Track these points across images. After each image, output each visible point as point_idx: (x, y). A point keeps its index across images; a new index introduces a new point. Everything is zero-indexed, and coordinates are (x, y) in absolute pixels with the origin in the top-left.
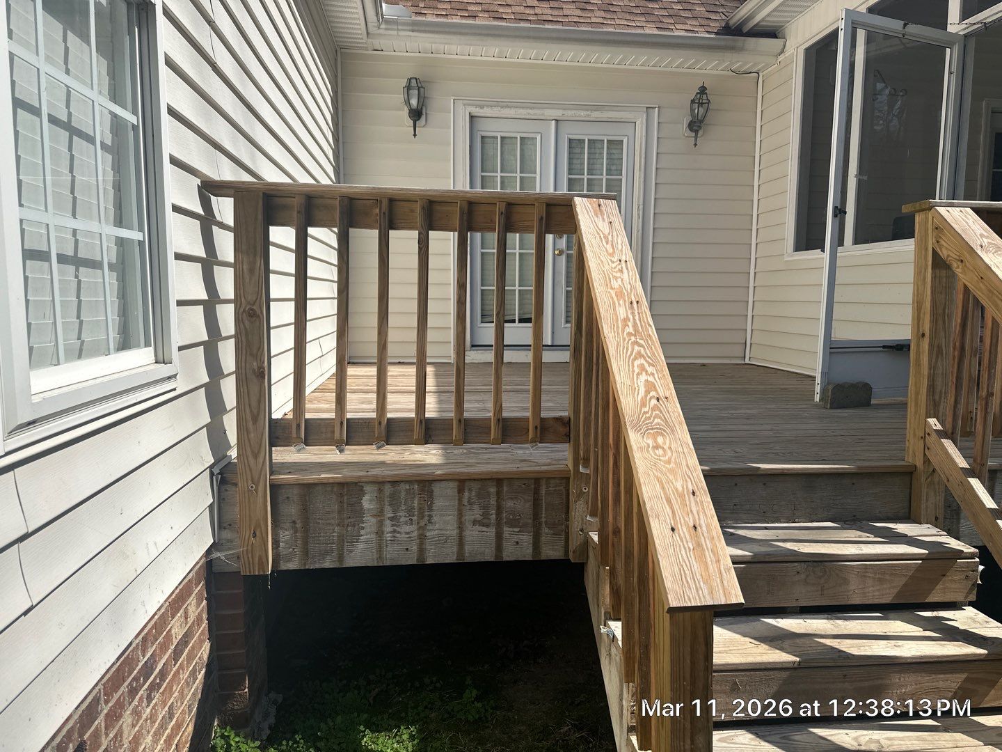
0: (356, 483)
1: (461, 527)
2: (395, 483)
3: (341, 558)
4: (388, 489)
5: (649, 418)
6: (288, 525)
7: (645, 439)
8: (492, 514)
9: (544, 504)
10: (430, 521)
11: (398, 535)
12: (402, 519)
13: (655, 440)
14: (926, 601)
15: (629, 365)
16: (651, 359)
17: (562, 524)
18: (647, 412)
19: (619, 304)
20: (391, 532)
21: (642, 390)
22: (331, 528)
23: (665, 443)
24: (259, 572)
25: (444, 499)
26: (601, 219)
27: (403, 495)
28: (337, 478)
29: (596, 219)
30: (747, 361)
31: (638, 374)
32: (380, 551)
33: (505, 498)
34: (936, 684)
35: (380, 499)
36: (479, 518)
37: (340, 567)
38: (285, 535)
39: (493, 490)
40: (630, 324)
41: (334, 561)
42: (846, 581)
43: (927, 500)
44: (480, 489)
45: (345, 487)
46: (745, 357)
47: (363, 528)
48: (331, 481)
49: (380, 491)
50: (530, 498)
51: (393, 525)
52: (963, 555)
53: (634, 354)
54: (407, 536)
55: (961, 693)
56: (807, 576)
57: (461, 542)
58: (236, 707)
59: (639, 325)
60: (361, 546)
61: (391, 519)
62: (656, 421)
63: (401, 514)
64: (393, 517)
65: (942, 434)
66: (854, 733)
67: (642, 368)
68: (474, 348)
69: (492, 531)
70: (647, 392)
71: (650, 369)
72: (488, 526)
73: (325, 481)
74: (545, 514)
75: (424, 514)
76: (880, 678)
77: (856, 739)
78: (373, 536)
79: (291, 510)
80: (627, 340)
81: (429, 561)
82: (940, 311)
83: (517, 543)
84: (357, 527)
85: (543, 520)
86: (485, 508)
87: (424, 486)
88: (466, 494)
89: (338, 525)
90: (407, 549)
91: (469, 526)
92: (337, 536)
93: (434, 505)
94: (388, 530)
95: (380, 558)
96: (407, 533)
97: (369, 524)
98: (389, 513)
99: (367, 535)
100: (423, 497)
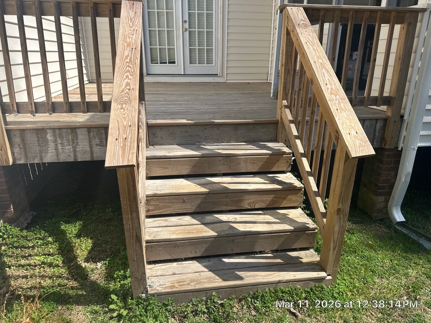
0: (43, 129)
1: (91, 147)
2: (60, 129)
3: (41, 159)
4: (57, 132)
5: (123, 97)
6: (17, 146)
7: (118, 106)
8: (104, 142)
10: (77, 145)
11: (64, 150)
12: (65, 144)
13: (122, 106)
14: (271, 171)
15: (122, 75)
16: (133, 73)
18: (123, 95)
19: (127, 49)
20: (61, 149)
21: (124, 86)
22: (36, 147)
23: (125, 107)
24: (6, 164)
25: (82, 136)
26: (132, 11)
27: (64, 134)
28: (34, 127)
29: (129, 11)
30: (269, 81)
31: (124, 79)
32: (58, 156)
34: (263, 199)
35: (54, 136)
36: (98, 143)
37: (41, 162)
38: (17, 150)
39: (103, 132)
40: (129, 58)
41: (39, 160)
42: (239, 164)
43: (282, 134)
44: (97, 131)
45: (39, 131)
46: (268, 79)
47: (49, 147)
48: (31, 128)
49: (54, 132)
51: (62, 146)
52: (286, 153)
53: (126, 71)
54: (68, 150)
55: (272, 202)
56: (224, 162)
57: (92, 153)
58: (9, 216)
59: (132, 58)
60: (50, 154)
61: (61, 144)
62: (125, 98)
63: (64, 142)
65: (286, 107)
66: (228, 216)
67: (127, 77)
68: (148, 75)
69: (104, 148)
70: (126, 86)
71: (130, 77)
72: (103, 146)
73: (29, 128)
75: (74, 141)
76: (241, 197)
77: (228, 218)
78: (54, 150)
79: (17, 140)
80: (125, 65)
81: (79, 160)
82: (289, 54)
84: (46, 147)
86: (101, 139)
87: (73, 130)
88: (92, 133)
89: (38, 146)
90: (69, 156)
91: (94, 146)
92: (39, 150)
93: (78, 138)
94: (60, 148)
95: (58, 159)
96: (68, 149)
97: (52, 146)
98: (59, 141)
99: (51, 150)
100: (73, 135)
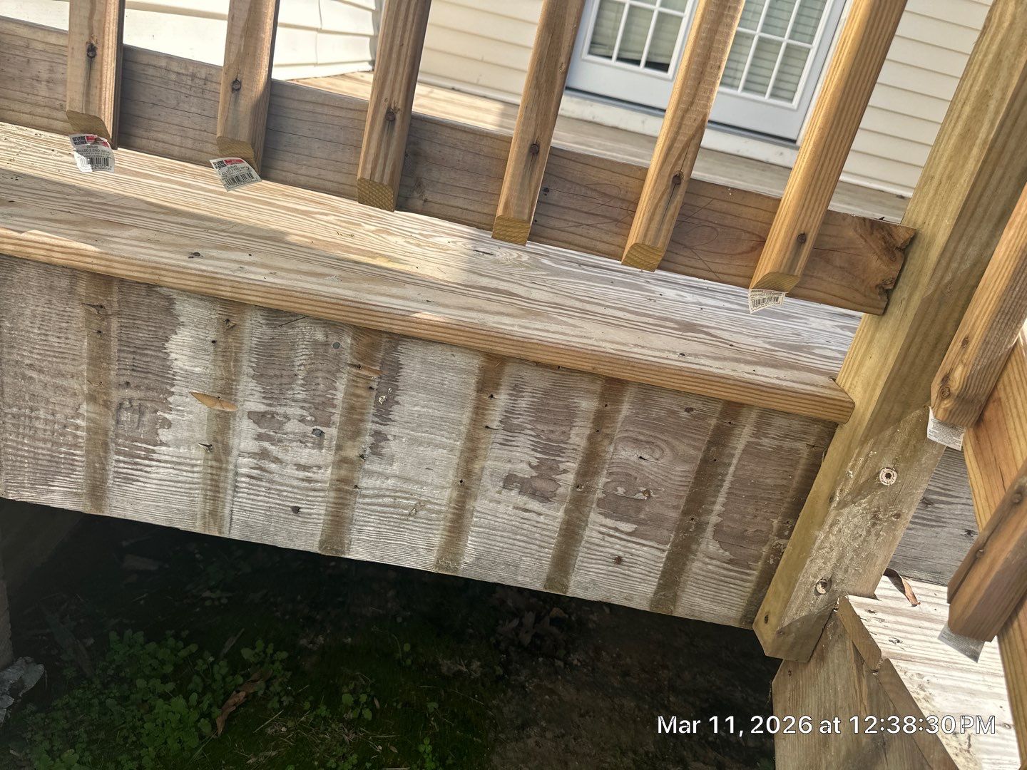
0: (151, 287)
1: (466, 486)
2: (279, 314)
3: (97, 489)
4: (254, 330)
8: (565, 471)
9: (729, 478)
10: (376, 450)
11: (273, 466)
12: (290, 426)
17: (764, 542)
20: (252, 455)
22: (70, 401)
25: (430, 397)
27: (301, 358)
28: (79, 253)
32: (215, 499)
33: (618, 435)
35: (225, 352)
36: (523, 470)
37: (94, 512)
39: (587, 405)
41: (76, 495)
44: (546, 393)
45: (115, 289)
47: (168, 424)
48: (58, 258)
49: (229, 327)
50: (693, 452)
51: (260, 437)
54: (302, 474)
57: (458, 524)
60: (160, 472)
61: (258, 418)
63: (290, 411)
64: (263, 414)
69: (553, 516)
72: (545, 498)
73: (40, 254)
74: (724, 505)
78: (198, 454)
81: (358, 553)
83: (619, 560)
84: (147, 417)
85: (714, 519)
86: (550, 450)
87: (374, 346)
88: (502, 398)
89: (92, 398)
90: (296, 510)
91: (490, 486)
92: (88, 430)
93: (395, 407)
94: (242, 446)
95: (214, 514)
96: (301, 467)
97: (187, 417)
98: (251, 399)
99: (178, 447)
100: (367, 378)
